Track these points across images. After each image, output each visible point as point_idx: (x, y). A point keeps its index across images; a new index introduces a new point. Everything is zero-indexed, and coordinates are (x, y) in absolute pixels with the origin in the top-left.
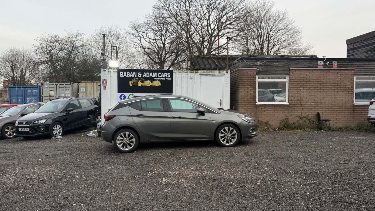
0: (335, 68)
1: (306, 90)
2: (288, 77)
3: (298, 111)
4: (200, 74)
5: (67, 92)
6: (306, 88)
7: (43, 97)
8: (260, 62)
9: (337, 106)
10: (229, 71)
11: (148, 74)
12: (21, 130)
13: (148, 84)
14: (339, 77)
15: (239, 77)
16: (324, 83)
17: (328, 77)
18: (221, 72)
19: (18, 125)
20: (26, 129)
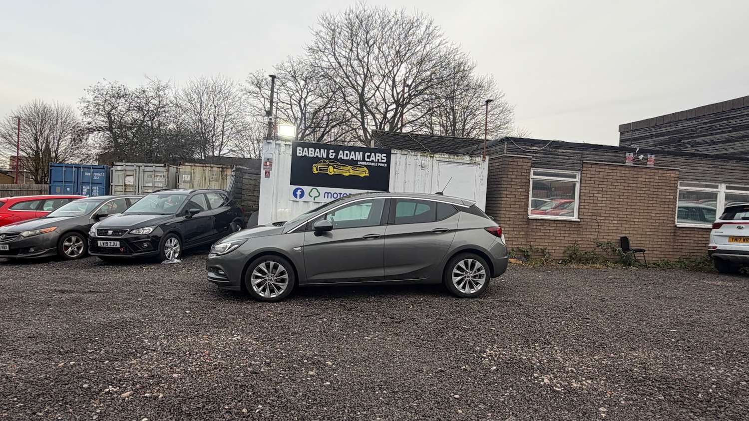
0: (650, 164)
1: (605, 199)
2: (580, 175)
3: (593, 233)
4: (438, 159)
5: (157, 179)
6: (606, 196)
7: (113, 187)
8: (537, 147)
9: (650, 227)
10: (487, 158)
11: (347, 154)
12: (102, 244)
13: (348, 171)
14: (656, 181)
15: (503, 169)
16: (634, 188)
17: (640, 179)
18: (474, 159)
19: (96, 236)
20: (114, 244)
